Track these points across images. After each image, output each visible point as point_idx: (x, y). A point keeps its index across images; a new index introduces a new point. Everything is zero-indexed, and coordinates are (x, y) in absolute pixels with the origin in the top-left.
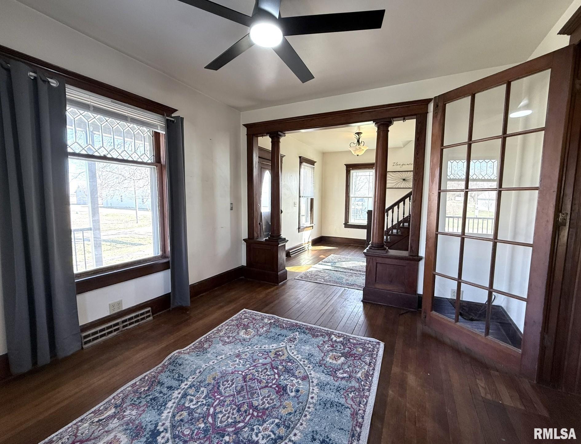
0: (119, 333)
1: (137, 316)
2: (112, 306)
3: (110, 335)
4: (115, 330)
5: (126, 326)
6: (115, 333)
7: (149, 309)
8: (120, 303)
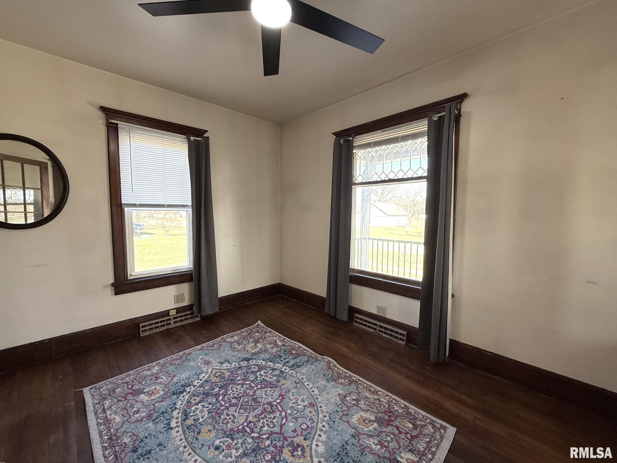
0: (374, 333)
1: (391, 330)
2: (379, 308)
3: (369, 329)
4: (374, 329)
5: (382, 332)
6: (372, 330)
7: (405, 333)
8: (384, 310)
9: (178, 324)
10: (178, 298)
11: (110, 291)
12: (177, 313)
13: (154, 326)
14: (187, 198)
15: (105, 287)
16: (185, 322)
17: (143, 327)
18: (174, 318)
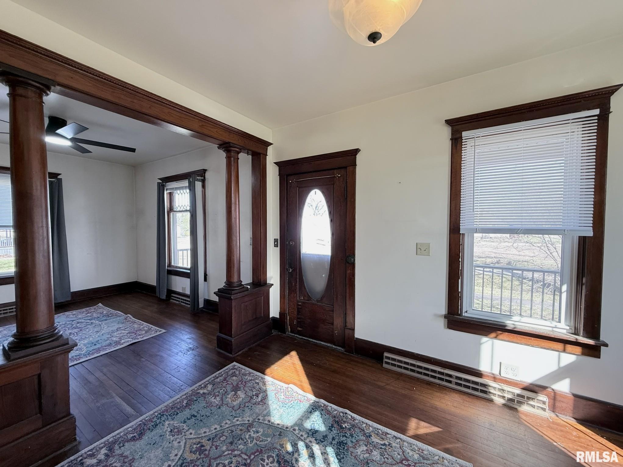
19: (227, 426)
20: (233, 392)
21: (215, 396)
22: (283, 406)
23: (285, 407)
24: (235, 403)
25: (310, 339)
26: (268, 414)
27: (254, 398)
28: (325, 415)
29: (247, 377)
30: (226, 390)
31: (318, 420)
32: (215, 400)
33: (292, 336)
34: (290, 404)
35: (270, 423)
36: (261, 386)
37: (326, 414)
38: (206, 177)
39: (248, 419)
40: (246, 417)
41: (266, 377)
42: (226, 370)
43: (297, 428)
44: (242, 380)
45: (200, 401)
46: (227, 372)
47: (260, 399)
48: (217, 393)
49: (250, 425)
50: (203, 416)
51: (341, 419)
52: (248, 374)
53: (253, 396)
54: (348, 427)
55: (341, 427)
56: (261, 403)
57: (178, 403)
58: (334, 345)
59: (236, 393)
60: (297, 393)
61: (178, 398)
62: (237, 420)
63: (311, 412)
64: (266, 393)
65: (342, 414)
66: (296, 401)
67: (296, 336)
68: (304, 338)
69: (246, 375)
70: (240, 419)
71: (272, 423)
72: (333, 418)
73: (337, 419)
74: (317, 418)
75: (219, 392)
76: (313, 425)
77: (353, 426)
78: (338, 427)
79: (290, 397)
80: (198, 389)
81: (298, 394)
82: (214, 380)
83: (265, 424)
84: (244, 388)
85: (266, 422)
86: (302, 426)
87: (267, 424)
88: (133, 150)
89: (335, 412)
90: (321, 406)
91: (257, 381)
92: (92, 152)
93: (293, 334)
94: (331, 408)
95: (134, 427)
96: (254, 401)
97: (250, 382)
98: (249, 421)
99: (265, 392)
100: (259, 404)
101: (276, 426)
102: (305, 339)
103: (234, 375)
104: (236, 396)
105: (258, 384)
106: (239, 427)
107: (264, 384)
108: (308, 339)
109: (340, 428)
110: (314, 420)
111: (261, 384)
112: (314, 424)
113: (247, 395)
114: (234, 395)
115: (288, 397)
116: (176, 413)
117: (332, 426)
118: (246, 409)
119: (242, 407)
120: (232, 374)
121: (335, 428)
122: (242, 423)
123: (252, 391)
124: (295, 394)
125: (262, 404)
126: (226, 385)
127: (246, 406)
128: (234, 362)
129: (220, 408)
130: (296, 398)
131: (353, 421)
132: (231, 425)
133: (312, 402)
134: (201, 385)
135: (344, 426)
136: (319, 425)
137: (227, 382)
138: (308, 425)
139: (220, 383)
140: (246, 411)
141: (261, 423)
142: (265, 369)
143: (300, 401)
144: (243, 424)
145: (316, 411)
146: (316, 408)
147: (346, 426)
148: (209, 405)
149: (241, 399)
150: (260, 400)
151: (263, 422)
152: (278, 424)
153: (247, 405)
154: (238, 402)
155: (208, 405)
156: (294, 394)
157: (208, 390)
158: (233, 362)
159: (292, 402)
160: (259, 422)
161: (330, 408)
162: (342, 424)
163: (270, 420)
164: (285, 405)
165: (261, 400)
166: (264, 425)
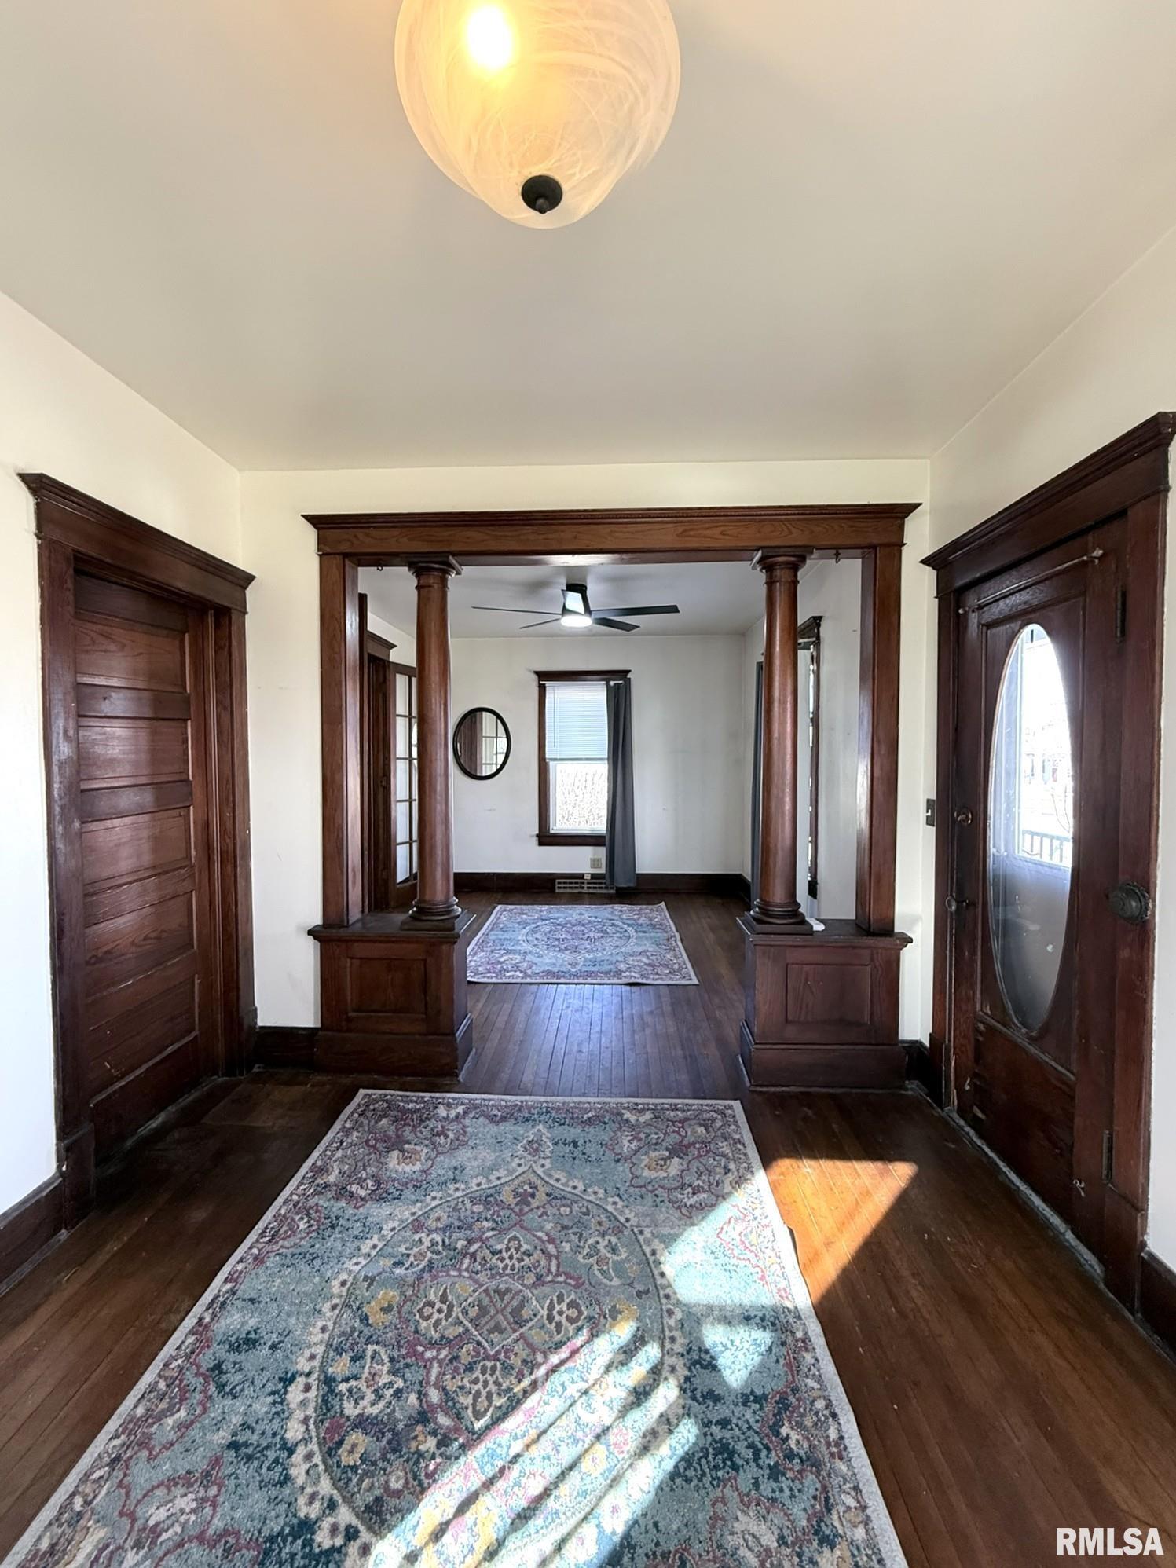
9: (591, 891)
10: (595, 863)
11: (535, 841)
12: (592, 878)
13: (568, 885)
14: (603, 749)
15: (532, 836)
16: (599, 891)
17: (559, 883)
18: (588, 883)
19: (592, 1198)
20: (667, 1153)
21: (636, 1138)
22: (712, 1253)
23: (716, 1258)
24: (646, 1173)
25: (1001, 1164)
26: (669, 1240)
27: (686, 1192)
28: (777, 1361)
29: (725, 1143)
30: (663, 1141)
31: (744, 1350)
32: (627, 1144)
33: (957, 1124)
34: (734, 1261)
35: (652, 1259)
36: (727, 1182)
37: (782, 1362)
38: (821, 634)
39: (631, 1216)
40: (631, 1211)
41: (762, 1172)
42: (707, 1105)
43: (679, 1315)
44: (709, 1142)
45: (608, 1129)
46: (702, 1111)
47: (692, 1201)
48: (642, 1135)
49: (618, 1230)
50: (584, 1154)
51: (802, 1410)
52: (734, 1139)
53: (690, 1186)
54: (793, 1446)
55: (775, 1429)
56: (684, 1210)
57: (580, 1109)
58: (1073, 1232)
59: (670, 1157)
60: (779, 1257)
61: (589, 1103)
62: (615, 1203)
63: (748, 1319)
64: (717, 1200)
65: (820, 1404)
66: (754, 1270)
67: (968, 1134)
68: (987, 1150)
69: (726, 1140)
70: (620, 1204)
71: (654, 1262)
72: (787, 1387)
73: (792, 1399)
74: (746, 1345)
75: (648, 1135)
76: (720, 1348)
77: (812, 1462)
78: (771, 1416)
79: (752, 1251)
80: (625, 1108)
81: (779, 1261)
82: (667, 1109)
83: (643, 1251)
84: (693, 1159)
85: (648, 1250)
86: (695, 1325)
87: (644, 1254)
88: (673, 609)
89: (811, 1383)
90: (793, 1333)
91: (732, 1166)
92: (638, 627)
93: (962, 1123)
94: (813, 1361)
95: (509, 1103)
96: (679, 1196)
97: (717, 1158)
98: (628, 1220)
99: (717, 1196)
100: (679, 1208)
101: (656, 1272)
102: (986, 1154)
103: (707, 1125)
104: (663, 1163)
105: (726, 1173)
106: (602, 1216)
107: (739, 1182)
108: (998, 1161)
109: (771, 1423)
110: (737, 1343)
111: (730, 1177)
112: (727, 1349)
113: (682, 1177)
114: (662, 1159)
115: (748, 1245)
116: (563, 1121)
117: (760, 1399)
118: (649, 1198)
119: (648, 1189)
120: (704, 1120)
121: (761, 1408)
122: (615, 1214)
123: (700, 1176)
124: (773, 1254)
125: (683, 1215)
126: (674, 1132)
127: (656, 1192)
128: (738, 1102)
129: (618, 1161)
130: (761, 1264)
131: (832, 1455)
132: (598, 1202)
133: (790, 1305)
134: (637, 1104)
135: (784, 1431)
136: (733, 1362)
137: (679, 1128)
138: (714, 1336)
139: (668, 1120)
140: (645, 1201)
141: (638, 1241)
142: (782, 1157)
143: (762, 1278)
144: (615, 1217)
145: (764, 1328)
146: (773, 1324)
147: (788, 1437)
148: (611, 1145)
149: (665, 1175)
150: (688, 1204)
151: (642, 1243)
152: (662, 1275)
153: (659, 1191)
154: (654, 1174)
155: (610, 1143)
156: (769, 1252)
157: (637, 1120)
158: (736, 1099)
159: (742, 1263)
160: (636, 1238)
161: (809, 1358)
162: (786, 1424)
163: (658, 1252)
164: (721, 1255)
165: (691, 1206)
166: (638, 1249)
